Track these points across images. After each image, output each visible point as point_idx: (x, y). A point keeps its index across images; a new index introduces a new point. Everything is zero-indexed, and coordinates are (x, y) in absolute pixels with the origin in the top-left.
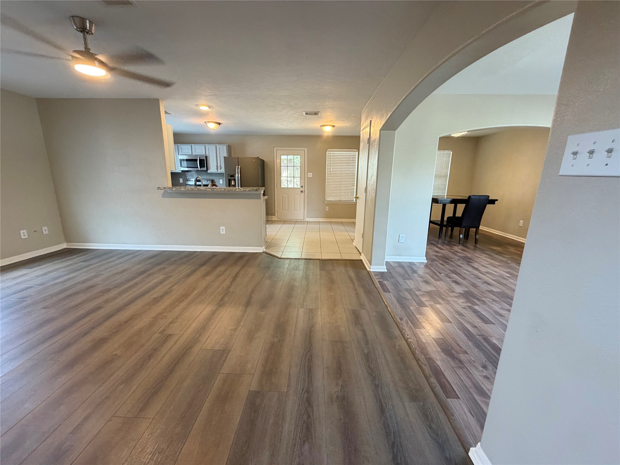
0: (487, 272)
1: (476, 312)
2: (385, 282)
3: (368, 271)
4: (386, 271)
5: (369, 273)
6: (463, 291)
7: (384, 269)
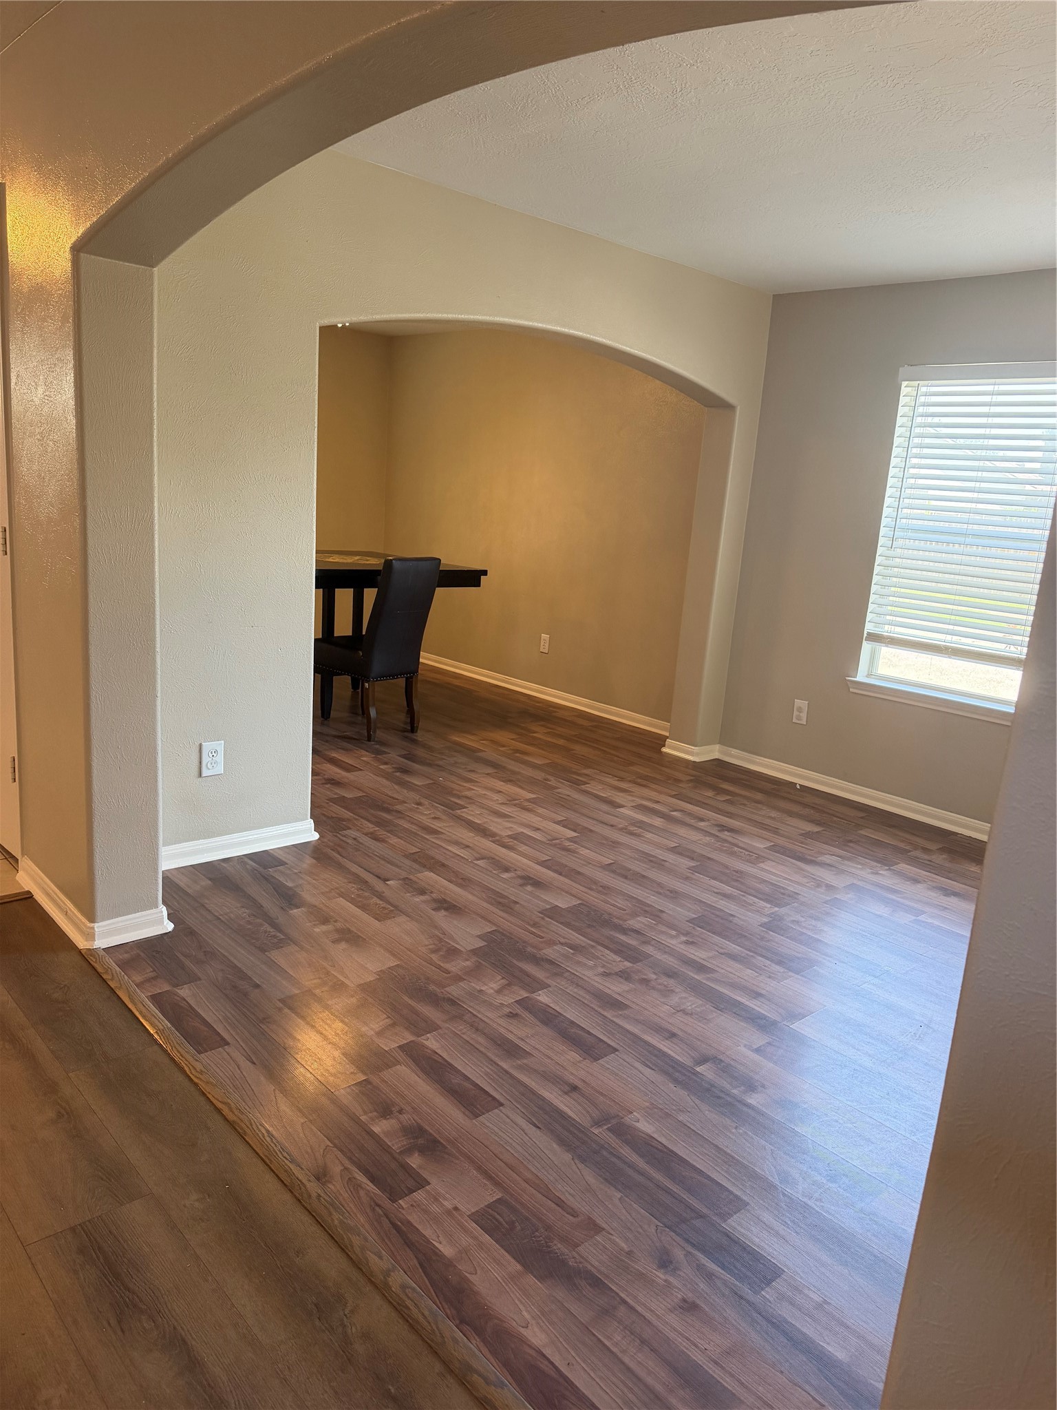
0: (515, 837)
1: (548, 1018)
2: (185, 992)
3: (80, 951)
4: (170, 927)
5: (86, 959)
6: (479, 936)
7: (157, 922)
